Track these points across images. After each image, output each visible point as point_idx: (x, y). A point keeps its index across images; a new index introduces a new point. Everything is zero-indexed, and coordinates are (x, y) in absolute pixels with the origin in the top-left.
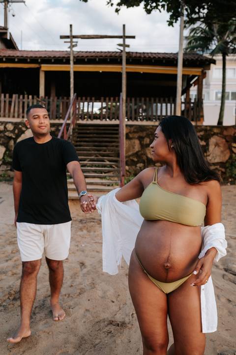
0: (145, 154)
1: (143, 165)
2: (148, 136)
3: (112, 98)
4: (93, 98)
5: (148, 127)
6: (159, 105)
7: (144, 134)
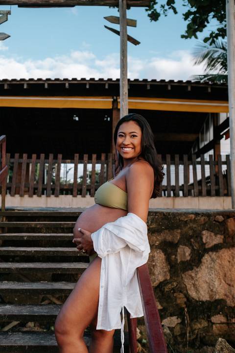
0: (182, 290)
1: (179, 321)
2: (186, 240)
3: (94, 156)
4: (60, 156)
5: (183, 218)
6: (173, 168)
7: (177, 236)
